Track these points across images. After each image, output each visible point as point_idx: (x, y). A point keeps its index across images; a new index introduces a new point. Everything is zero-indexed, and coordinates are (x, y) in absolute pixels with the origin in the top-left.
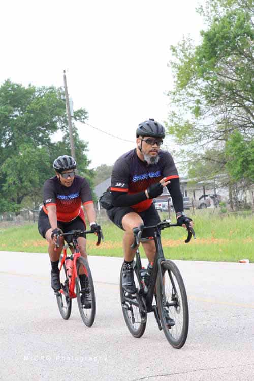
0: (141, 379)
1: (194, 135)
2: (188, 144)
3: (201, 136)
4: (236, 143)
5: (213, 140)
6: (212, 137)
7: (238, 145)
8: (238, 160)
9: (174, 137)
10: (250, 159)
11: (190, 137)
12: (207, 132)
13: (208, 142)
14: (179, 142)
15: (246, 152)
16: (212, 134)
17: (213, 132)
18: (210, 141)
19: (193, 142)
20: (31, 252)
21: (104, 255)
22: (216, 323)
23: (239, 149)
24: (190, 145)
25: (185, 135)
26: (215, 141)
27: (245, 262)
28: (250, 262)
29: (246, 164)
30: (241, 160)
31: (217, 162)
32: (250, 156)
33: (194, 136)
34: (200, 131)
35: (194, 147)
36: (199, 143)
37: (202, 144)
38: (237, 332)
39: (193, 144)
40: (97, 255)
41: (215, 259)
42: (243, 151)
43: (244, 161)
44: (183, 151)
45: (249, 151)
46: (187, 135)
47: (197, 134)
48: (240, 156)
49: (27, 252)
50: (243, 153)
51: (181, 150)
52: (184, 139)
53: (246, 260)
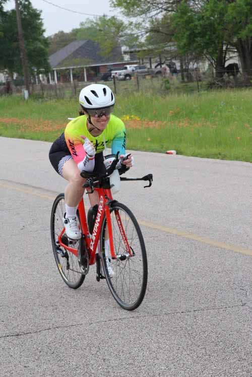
1: (143, 7)
2: (136, 16)
3: (149, 7)
4: (183, 16)
5: (162, 11)
6: (161, 8)
7: (186, 18)
8: (184, 33)
9: (123, 9)
10: (197, 31)
11: (138, 9)
12: (155, 3)
13: (157, 14)
14: (128, 15)
15: (193, 24)
16: (160, 6)
17: (161, 4)
18: (159, 13)
19: (141, 14)
21: (38, 139)
23: (186, 21)
24: (138, 17)
25: (133, 6)
26: (165, 12)
27: (172, 153)
28: (177, 154)
29: (193, 36)
30: (188, 33)
31: (166, 34)
32: (196, 29)
34: (149, 2)
35: (142, 19)
36: (149, 15)
37: (151, 16)
39: (141, 16)
40: (32, 139)
41: (144, 148)
42: (190, 23)
43: (190, 34)
44: (131, 24)
45: (196, 23)
46: (135, 7)
47: (145, 6)
48: (187, 30)
50: (190, 25)
51: (129, 22)
52: (132, 11)
53: (172, 151)
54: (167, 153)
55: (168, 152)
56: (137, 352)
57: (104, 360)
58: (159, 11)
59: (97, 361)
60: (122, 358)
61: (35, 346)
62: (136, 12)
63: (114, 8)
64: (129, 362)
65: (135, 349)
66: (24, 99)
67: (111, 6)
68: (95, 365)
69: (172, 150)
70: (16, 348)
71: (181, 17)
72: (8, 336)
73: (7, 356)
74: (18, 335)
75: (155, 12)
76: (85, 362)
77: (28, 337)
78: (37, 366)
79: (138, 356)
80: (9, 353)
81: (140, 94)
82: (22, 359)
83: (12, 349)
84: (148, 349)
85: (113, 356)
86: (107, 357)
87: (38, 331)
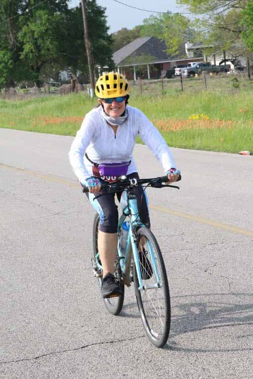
0: (84, 347)
1: (209, 3)
2: (203, 13)
3: (216, 4)
5: (229, 8)
6: (228, 4)
9: (189, 6)
11: (205, 6)
13: (224, 11)
14: (194, 12)
16: (228, 2)
18: (226, 10)
20: (39, 132)
22: (188, 255)
24: (205, 14)
25: (200, 3)
26: (232, 8)
28: (251, 154)
31: (233, 31)
33: (210, 5)
35: (209, 16)
36: (215, 12)
37: (217, 13)
38: (206, 271)
39: (208, 13)
41: (216, 148)
44: (198, 20)
46: (202, 3)
49: (34, 131)
51: (196, 19)
52: (199, 8)
53: (246, 152)
54: (241, 154)
55: (242, 152)
56: (237, 362)
57: (204, 369)
58: (226, 7)
59: (197, 371)
60: (222, 368)
61: (131, 354)
62: (203, 9)
63: (180, 5)
64: (230, 373)
65: (235, 359)
66: (90, 97)
67: (177, 3)
68: (195, 375)
69: (245, 150)
70: (113, 356)
71: (249, 14)
72: (102, 343)
73: (105, 363)
74: (112, 342)
75: (222, 9)
76: (184, 371)
77: (123, 344)
78: (136, 374)
79: (238, 367)
80: (105, 360)
81: (207, 92)
82: (120, 367)
83: (108, 357)
84: (247, 359)
85: (212, 366)
86: (207, 367)
87: (133, 338)
